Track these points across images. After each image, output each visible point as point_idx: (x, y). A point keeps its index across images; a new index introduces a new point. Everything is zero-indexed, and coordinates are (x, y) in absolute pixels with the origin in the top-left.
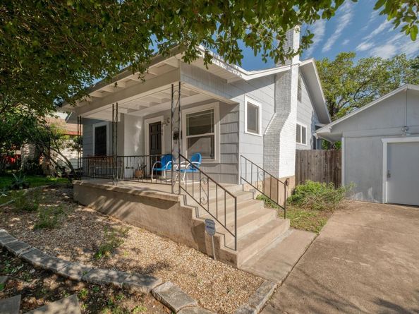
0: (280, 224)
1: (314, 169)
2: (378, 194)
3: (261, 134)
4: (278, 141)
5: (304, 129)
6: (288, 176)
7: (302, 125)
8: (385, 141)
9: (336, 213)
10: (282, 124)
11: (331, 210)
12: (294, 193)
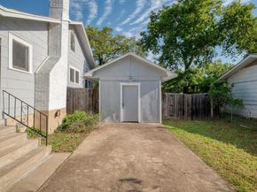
0: (40, 151)
1: (82, 102)
2: (118, 117)
3: (31, 72)
4: (48, 79)
5: (77, 73)
6: (59, 108)
7: (75, 69)
8: (122, 84)
9: (92, 133)
10: (53, 66)
11: (89, 131)
12: (65, 121)
